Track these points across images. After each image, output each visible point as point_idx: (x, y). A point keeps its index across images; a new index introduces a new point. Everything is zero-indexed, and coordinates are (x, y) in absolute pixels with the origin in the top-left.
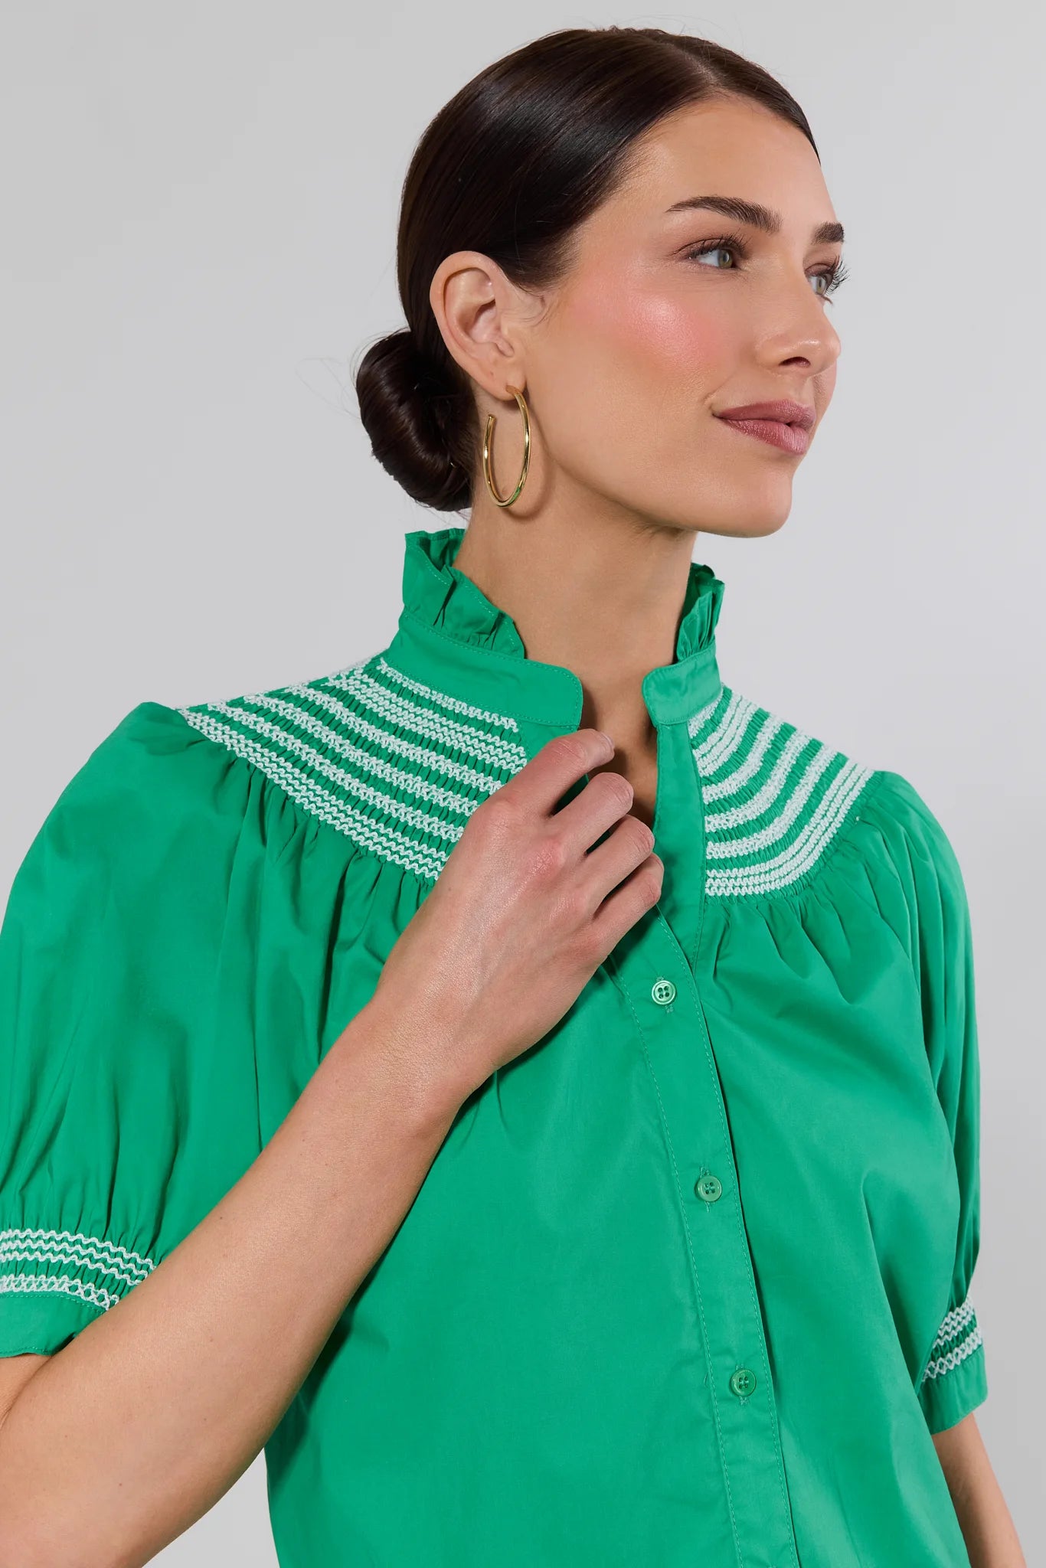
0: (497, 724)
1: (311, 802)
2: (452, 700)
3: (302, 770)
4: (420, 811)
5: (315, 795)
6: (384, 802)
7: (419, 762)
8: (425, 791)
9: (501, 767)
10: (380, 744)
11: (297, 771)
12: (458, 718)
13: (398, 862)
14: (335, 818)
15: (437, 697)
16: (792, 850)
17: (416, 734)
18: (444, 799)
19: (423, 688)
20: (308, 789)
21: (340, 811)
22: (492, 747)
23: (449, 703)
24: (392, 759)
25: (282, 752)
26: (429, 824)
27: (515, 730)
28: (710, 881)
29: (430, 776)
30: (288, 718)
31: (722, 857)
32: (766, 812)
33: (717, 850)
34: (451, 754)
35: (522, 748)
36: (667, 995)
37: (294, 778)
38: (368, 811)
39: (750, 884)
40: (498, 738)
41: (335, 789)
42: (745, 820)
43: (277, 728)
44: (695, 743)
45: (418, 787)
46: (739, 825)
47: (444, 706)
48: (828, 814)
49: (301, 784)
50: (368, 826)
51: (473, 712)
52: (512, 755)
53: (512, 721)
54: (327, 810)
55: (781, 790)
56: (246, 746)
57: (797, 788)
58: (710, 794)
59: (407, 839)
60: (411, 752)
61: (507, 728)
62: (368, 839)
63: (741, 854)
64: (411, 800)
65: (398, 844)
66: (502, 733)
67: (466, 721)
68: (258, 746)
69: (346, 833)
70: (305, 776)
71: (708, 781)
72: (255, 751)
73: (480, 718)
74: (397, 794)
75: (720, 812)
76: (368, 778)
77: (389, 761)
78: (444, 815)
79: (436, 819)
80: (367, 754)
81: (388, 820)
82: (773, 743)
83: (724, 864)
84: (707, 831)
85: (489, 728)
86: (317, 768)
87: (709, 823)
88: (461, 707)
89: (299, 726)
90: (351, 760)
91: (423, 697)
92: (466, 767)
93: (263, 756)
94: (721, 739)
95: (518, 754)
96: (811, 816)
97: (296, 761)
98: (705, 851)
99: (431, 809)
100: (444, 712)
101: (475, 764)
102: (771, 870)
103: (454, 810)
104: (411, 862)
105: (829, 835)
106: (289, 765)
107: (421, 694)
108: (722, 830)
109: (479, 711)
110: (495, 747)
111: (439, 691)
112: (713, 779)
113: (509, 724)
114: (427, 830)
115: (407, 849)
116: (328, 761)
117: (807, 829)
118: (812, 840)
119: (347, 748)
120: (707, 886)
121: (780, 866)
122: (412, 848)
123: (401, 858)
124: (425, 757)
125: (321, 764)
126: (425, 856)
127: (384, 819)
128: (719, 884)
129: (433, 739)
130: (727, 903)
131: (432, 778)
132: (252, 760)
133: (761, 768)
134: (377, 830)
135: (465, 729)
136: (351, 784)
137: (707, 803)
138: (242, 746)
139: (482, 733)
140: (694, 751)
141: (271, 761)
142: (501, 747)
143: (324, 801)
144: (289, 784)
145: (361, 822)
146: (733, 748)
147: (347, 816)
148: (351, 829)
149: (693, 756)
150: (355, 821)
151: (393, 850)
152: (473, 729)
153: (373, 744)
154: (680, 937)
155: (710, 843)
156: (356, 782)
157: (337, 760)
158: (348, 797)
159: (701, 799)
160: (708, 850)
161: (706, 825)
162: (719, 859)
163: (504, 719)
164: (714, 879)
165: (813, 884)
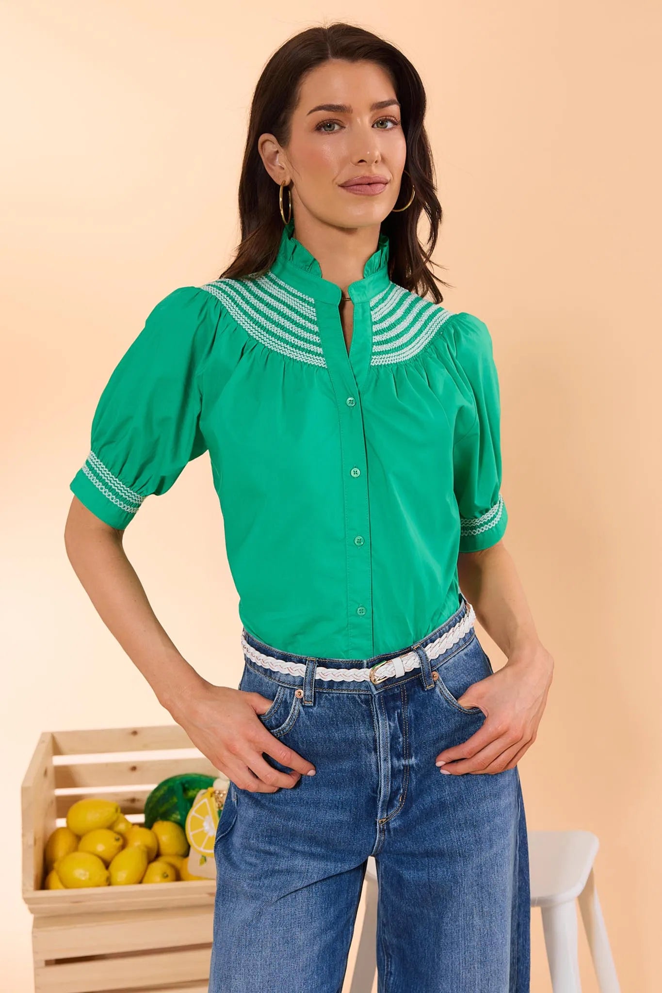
0: (307, 299)
1: (236, 316)
2: (292, 288)
3: (234, 304)
4: (274, 325)
5: (238, 313)
6: (262, 320)
7: (277, 307)
8: (277, 318)
9: (306, 315)
10: (264, 299)
11: (233, 303)
12: (293, 295)
13: (263, 343)
14: (243, 324)
15: (287, 287)
16: (410, 347)
17: (278, 298)
18: (283, 322)
19: (283, 283)
20: (236, 311)
21: (245, 321)
22: (304, 307)
23: (291, 289)
24: (267, 305)
25: (228, 295)
26: (276, 330)
27: (313, 303)
28: (373, 360)
29: (279, 313)
30: (232, 285)
31: (379, 351)
32: (400, 333)
33: (376, 349)
34: (288, 306)
35: (314, 309)
36: (352, 403)
37: (231, 306)
38: (256, 322)
39: (390, 360)
40: (306, 304)
41: (245, 313)
42: (390, 337)
43: (228, 287)
44: (372, 309)
45: (275, 316)
46: (387, 339)
47: (289, 290)
48: (428, 333)
49: (233, 308)
50: (255, 328)
51: (299, 294)
52: (311, 311)
53: (312, 299)
54: (242, 320)
55: (410, 324)
56: (216, 291)
57: (417, 322)
58: (376, 328)
59: (268, 335)
60: (275, 303)
61: (310, 301)
62: (254, 333)
63: (387, 349)
64: (271, 321)
65: (264, 336)
66: (308, 303)
67: (296, 297)
68: (220, 292)
69: (247, 330)
70: (235, 306)
71: (376, 323)
72: (219, 293)
73: (301, 296)
74: (267, 318)
75: (380, 334)
76: (258, 311)
77: (266, 306)
78: (282, 328)
79: (279, 329)
80: (259, 302)
81: (262, 327)
82: (410, 305)
83: (379, 353)
84: (374, 341)
85: (304, 301)
86: (240, 304)
87: (375, 339)
88: (295, 291)
89: (236, 288)
90: (253, 303)
91: (282, 286)
92: (293, 313)
93: (222, 295)
94: (385, 305)
95: (313, 311)
96: (421, 333)
97: (233, 300)
98: (372, 349)
99: (278, 325)
100: (289, 292)
101: (297, 312)
102: (399, 354)
103: (286, 327)
104: (268, 343)
105: (427, 341)
106: (230, 301)
107: (282, 285)
108: (380, 341)
109: (301, 294)
110: (305, 308)
111: (288, 285)
112: (378, 322)
113: (312, 300)
114: (275, 333)
115: (267, 338)
116: (244, 302)
117: (418, 339)
118: (420, 343)
119: (252, 299)
120: (372, 362)
121: (404, 353)
122: (269, 338)
123: (264, 341)
124: (279, 306)
125: (242, 303)
126: (273, 342)
127: (261, 326)
128: (376, 361)
129: (283, 300)
130: (379, 367)
131: (281, 314)
132: (218, 297)
133: (402, 315)
134: (258, 331)
135: (295, 299)
136: (252, 312)
137: (374, 331)
138: (215, 291)
139: (301, 302)
140: (371, 312)
141: (224, 298)
142: (307, 308)
143: (240, 316)
144: (229, 307)
145: (252, 326)
146: (391, 308)
147: (248, 323)
148: (248, 329)
149: (370, 313)
150: (250, 326)
151: (262, 338)
152: (298, 300)
153: (261, 298)
154: (358, 382)
155: (374, 346)
156: (253, 312)
157: (248, 302)
158: (249, 316)
159: (372, 330)
160: (373, 349)
161: (373, 339)
162: (378, 351)
163: (310, 298)
164: (375, 359)
165: (418, 359)
